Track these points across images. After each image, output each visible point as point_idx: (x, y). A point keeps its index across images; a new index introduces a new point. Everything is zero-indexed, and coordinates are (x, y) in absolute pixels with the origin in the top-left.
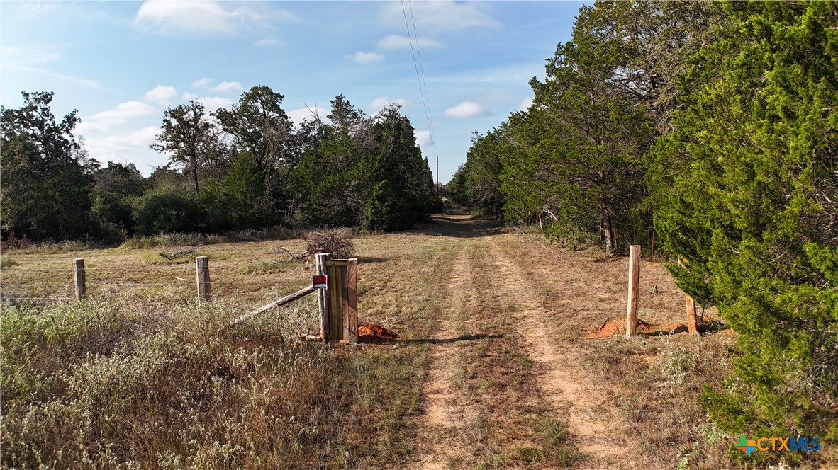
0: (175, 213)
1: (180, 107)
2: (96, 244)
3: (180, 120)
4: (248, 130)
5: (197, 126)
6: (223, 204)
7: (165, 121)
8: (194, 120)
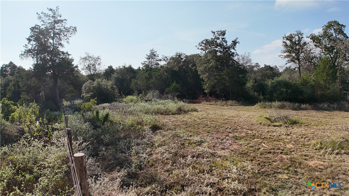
0: (285, 90)
1: (291, 34)
2: (244, 103)
3: (291, 41)
4: (328, 46)
5: (300, 44)
6: (313, 87)
7: (284, 42)
8: (298, 41)
